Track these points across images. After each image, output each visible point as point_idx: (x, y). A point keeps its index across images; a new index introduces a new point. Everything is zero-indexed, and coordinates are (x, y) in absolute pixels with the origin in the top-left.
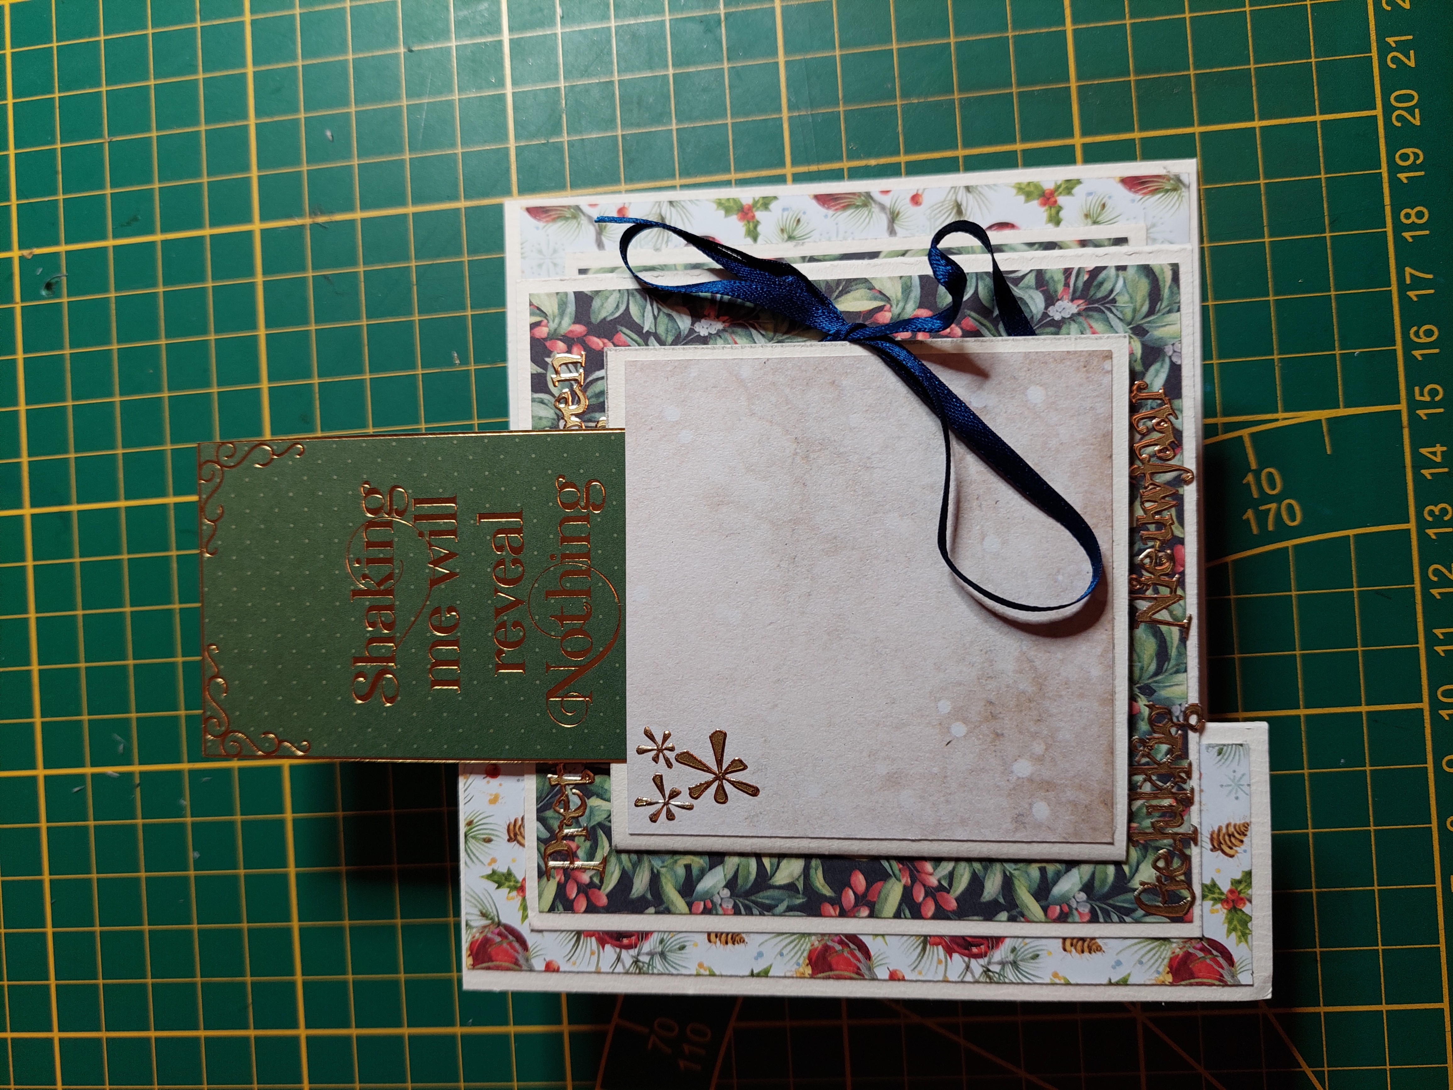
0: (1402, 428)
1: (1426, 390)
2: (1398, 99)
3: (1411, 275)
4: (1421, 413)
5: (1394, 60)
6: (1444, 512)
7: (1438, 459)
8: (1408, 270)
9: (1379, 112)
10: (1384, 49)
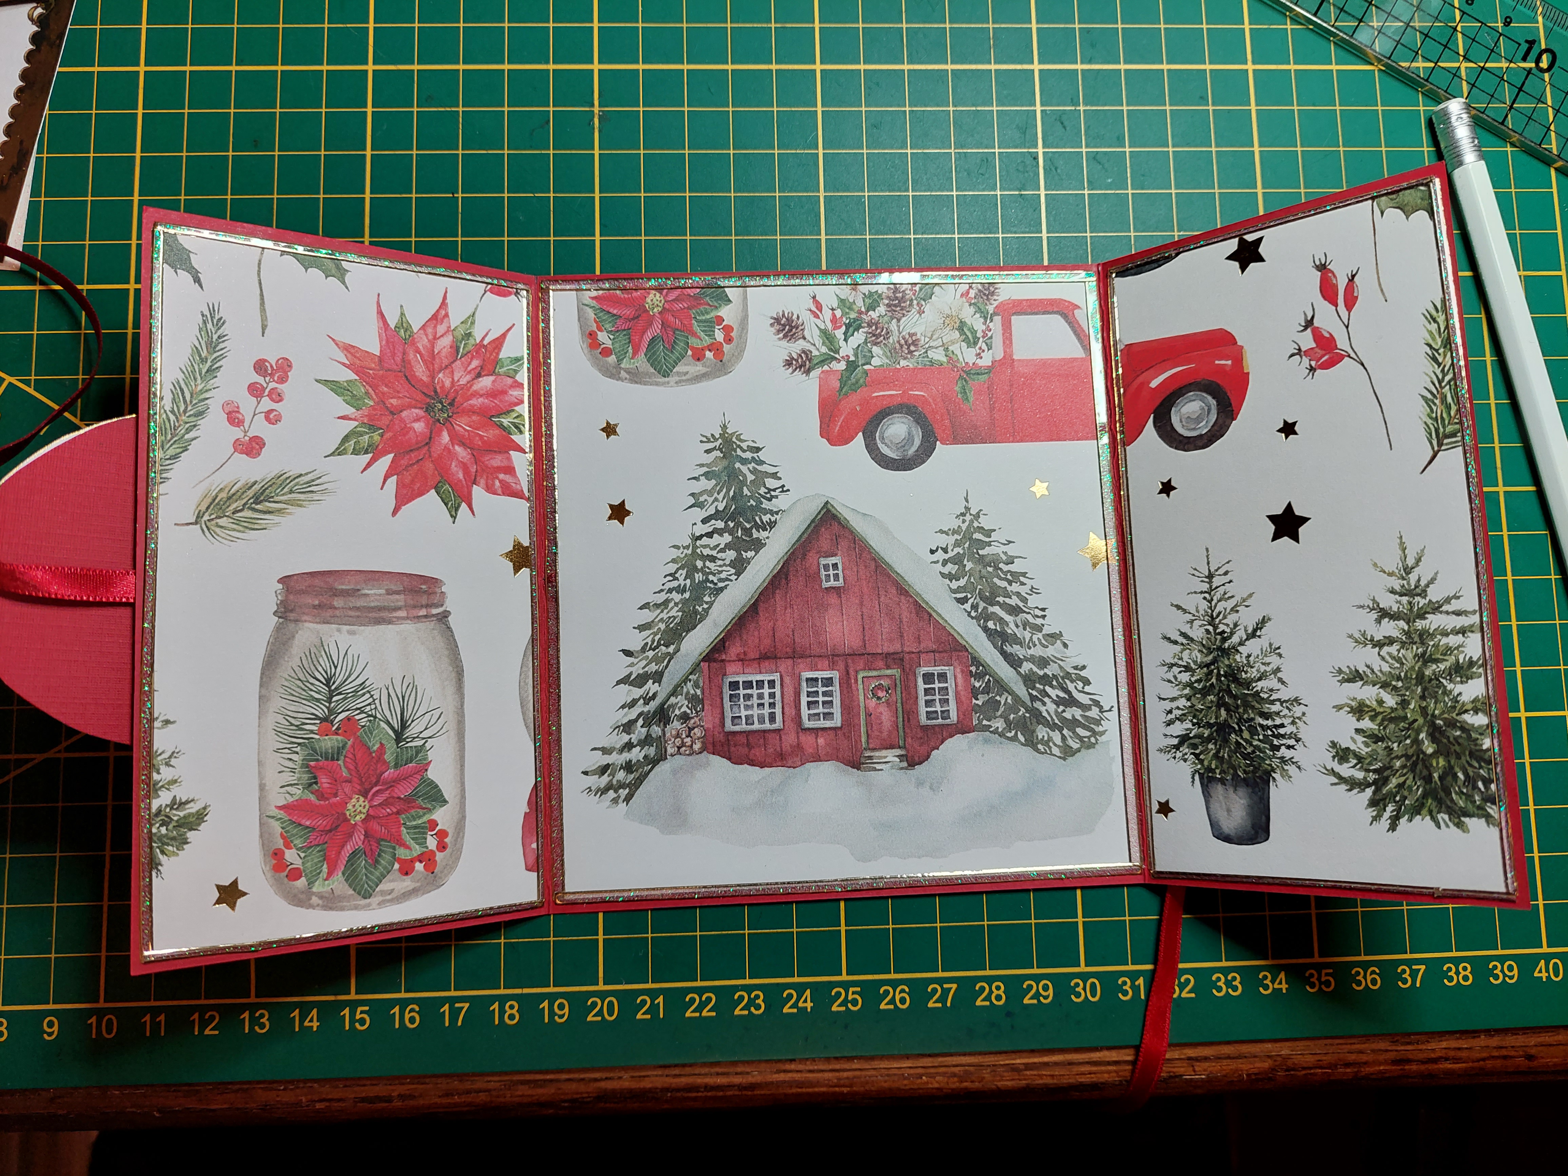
0: (336, 994)
1: (365, 1016)
2: (611, 1004)
3: (462, 1008)
4: (346, 1011)
5: (644, 1002)
6: (262, 1026)
7: (306, 1024)
8: (467, 1005)
9: (601, 987)
10: (653, 994)
